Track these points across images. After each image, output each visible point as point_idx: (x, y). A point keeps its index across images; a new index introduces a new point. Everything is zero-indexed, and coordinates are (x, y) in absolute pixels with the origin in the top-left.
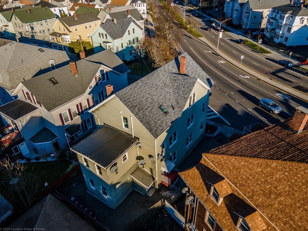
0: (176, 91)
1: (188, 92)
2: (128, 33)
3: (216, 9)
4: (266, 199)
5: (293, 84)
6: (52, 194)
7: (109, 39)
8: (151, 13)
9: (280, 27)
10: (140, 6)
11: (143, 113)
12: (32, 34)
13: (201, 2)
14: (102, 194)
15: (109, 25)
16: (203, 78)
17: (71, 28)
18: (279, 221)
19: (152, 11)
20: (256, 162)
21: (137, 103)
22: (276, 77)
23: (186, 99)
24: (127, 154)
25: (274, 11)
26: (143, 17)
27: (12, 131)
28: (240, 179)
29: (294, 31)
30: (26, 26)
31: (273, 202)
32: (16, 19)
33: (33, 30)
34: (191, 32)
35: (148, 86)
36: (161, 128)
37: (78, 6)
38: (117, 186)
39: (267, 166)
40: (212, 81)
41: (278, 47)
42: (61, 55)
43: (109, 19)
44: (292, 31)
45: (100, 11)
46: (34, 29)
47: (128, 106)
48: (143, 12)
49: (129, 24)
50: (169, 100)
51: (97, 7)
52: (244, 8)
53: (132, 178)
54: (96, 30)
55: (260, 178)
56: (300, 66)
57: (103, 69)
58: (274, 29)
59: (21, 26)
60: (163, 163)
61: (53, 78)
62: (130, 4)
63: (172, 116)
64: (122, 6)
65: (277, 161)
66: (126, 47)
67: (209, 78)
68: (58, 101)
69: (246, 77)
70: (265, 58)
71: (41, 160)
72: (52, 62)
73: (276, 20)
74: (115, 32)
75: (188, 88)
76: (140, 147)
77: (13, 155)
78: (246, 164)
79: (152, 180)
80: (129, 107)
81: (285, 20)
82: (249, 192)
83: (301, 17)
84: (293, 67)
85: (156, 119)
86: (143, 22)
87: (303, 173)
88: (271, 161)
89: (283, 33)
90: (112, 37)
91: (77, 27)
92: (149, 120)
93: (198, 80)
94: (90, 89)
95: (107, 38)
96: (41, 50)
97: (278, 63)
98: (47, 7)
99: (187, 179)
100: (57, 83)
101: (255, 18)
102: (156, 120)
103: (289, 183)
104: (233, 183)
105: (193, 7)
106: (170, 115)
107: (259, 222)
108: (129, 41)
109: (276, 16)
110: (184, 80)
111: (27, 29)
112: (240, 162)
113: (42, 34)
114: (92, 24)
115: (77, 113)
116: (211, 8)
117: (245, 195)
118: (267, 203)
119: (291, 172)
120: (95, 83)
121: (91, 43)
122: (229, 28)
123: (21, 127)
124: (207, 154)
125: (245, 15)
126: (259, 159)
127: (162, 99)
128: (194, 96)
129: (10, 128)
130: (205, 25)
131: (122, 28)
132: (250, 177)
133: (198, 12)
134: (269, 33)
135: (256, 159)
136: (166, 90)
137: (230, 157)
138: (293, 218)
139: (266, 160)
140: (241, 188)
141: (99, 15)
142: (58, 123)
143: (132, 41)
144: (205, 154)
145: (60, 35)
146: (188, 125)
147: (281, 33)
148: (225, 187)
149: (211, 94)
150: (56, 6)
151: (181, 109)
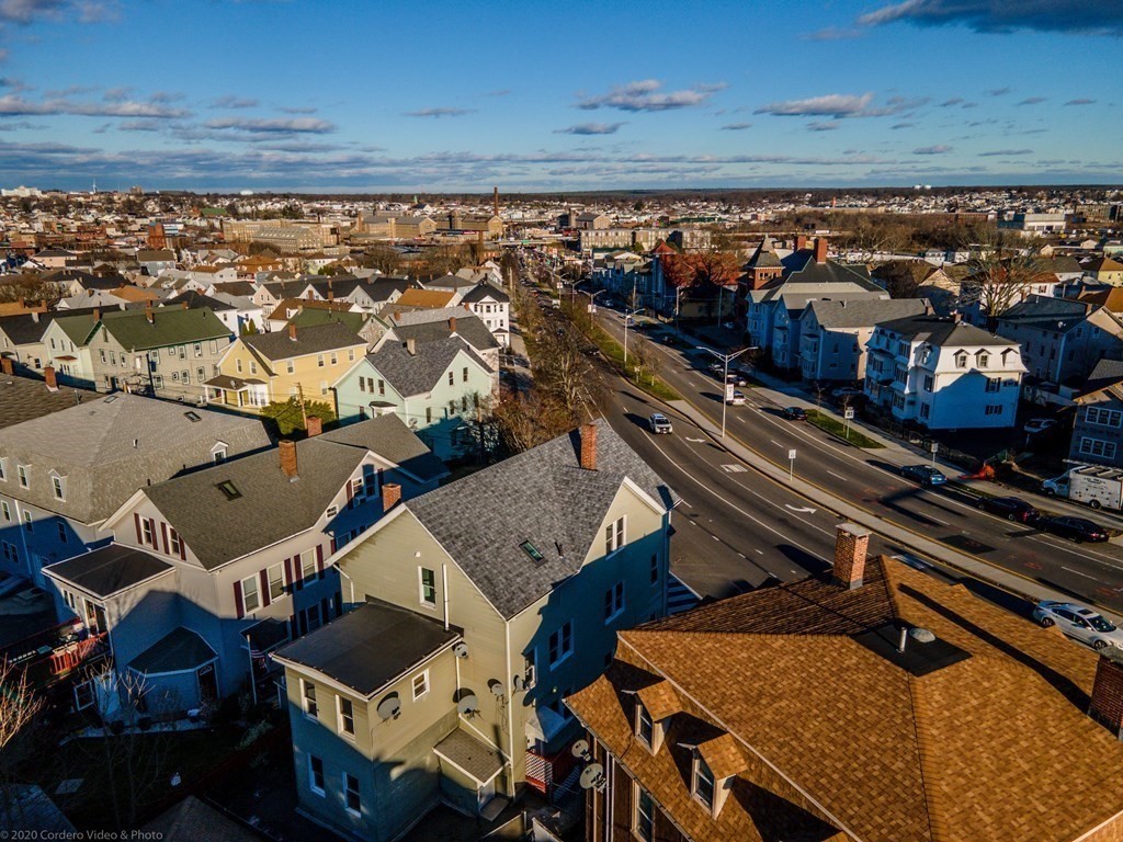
0: (570, 510)
1: (599, 509)
2: (448, 379)
3: (727, 325)
4: (749, 708)
5: (942, 530)
6: (198, 797)
7: (391, 394)
8: (524, 330)
9: (902, 375)
10: (489, 311)
11: (478, 555)
12: (149, 382)
13: (680, 304)
14: (346, 805)
15: (391, 357)
16: (647, 484)
17: (275, 366)
18: (770, 744)
19: (527, 326)
20: (740, 641)
21: (462, 530)
22: (895, 512)
23: (594, 527)
24: (426, 673)
25: (882, 333)
26: (500, 340)
27: (82, 636)
28: (698, 675)
29: (943, 388)
30: (138, 360)
31: (762, 713)
32: (106, 340)
33: (154, 370)
34: (646, 386)
35: (493, 492)
36: (523, 596)
37: (300, 307)
38: (395, 773)
39: (764, 646)
40: (673, 493)
41: (906, 430)
42: (247, 431)
43: (393, 341)
44: (938, 387)
45: (367, 320)
46: (158, 367)
47: (436, 534)
48: (499, 326)
49: (453, 354)
50: (549, 531)
51: (356, 309)
52: (803, 324)
53: (439, 757)
54: (351, 369)
55: (743, 670)
56: (967, 485)
57: (370, 462)
58: (887, 382)
59: (118, 359)
60: (531, 711)
61: (229, 482)
62: (460, 304)
63: (557, 568)
64: (435, 308)
65: (785, 636)
66: (441, 419)
67: (666, 485)
68: (236, 542)
69: (807, 510)
70: (868, 461)
71: (156, 729)
72: (220, 448)
73: (892, 357)
74: (411, 377)
75: (600, 500)
76: (464, 654)
77: (73, 711)
78: (717, 645)
79: (498, 764)
80: (439, 537)
81: (913, 356)
82: (715, 698)
83: (957, 349)
84: (944, 485)
85: (510, 572)
86: (497, 352)
87: (835, 654)
88: (773, 636)
89: (913, 394)
90: (399, 389)
91: (294, 361)
92: (491, 573)
93: (627, 480)
94: (329, 516)
95: (382, 391)
96: (191, 415)
97: (903, 473)
98: (207, 309)
99: (583, 708)
100: (238, 495)
101: (836, 351)
102: (511, 576)
103: (804, 675)
104: (681, 684)
105: (657, 317)
106: (551, 567)
107: (731, 756)
108: (451, 403)
109: (888, 346)
110: (591, 480)
111: (138, 366)
112: (704, 644)
113: (179, 383)
114: (341, 353)
115: (285, 584)
116: (713, 321)
117: (704, 704)
118: (749, 715)
119: (811, 655)
120: (345, 502)
121: (333, 409)
122: (763, 377)
123: (114, 619)
124: (628, 633)
125: (805, 341)
126: (746, 635)
127: (530, 526)
128: (620, 528)
129: (78, 627)
130: (689, 367)
131: (432, 365)
132: (722, 671)
133: (672, 331)
134: (877, 392)
135: (740, 635)
136: (543, 504)
137: (681, 634)
138: (799, 735)
139: (763, 636)
140: (697, 692)
141: (363, 330)
142: (226, 610)
143: (460, 404)
144: (623, 632)
145: (239, 383)
146: (608, 613)
147: (907, 391)
148: (665, 697)
149: (675, 531)
150: (231, 307)
151: (579, 555)
